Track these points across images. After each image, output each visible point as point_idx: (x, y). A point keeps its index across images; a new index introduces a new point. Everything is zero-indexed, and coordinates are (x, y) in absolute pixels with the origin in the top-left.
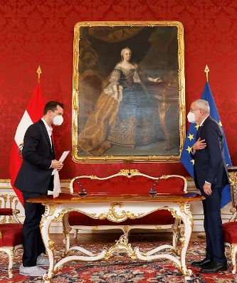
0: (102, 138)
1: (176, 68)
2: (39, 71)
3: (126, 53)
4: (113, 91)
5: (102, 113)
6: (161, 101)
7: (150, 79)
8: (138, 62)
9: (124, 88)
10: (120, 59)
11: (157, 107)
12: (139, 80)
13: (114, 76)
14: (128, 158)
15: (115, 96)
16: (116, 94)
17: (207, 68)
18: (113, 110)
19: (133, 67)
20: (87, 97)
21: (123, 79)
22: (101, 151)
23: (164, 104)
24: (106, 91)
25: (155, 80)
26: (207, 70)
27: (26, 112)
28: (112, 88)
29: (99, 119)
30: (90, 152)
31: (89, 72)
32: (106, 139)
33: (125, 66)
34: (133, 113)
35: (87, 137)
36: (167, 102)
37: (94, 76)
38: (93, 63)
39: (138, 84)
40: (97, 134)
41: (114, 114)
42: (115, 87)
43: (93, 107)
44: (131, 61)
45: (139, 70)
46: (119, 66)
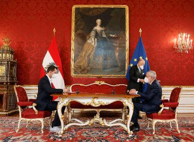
0: (86, 65)
1: (124, 30)
2: (54, 30)
3: (99, 21)
4: (92, 41)
5: (86, 52)
6: (116, 47)
7: (111, 35)
8: (105, 27)
9: (98, 40)
10: (95, 25)
12: (105, 36)
13: (93, 34)
14: (99, 76)
15: (93, 44)
16: (94, 42)
17: (140, 29)
18: (92, 51)
19: (102, 29)
20: (79, 44)
21: (97, 35)
22: (86, 71)
23: (118, 48)
24: (89, 41)
25: (114, 36)
26: (140, 31)
27: (48, 52)
28: (91, 39)
29: (85, 56)
30: (80, 72)
31: (80, 31)
32: (88, 66)
33: (98, 28)
34: (102, 52)
35: (79, 64)
36: (119, 47)
37: (82, 33)
38: (82, 27)
40: (84, 63)
42: (93, 39)
43: (82, 49)
44: (101, 26)
45: (105, 30)
46: (95, 28)
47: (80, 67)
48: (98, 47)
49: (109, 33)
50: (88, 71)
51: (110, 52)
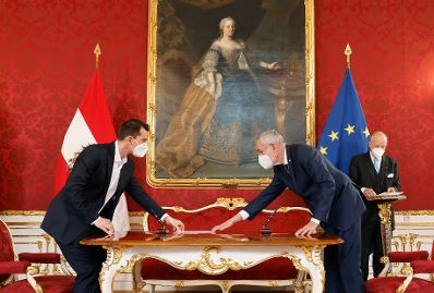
0: (190, 152)
1: (302, 49)
2: (97, 51)
3: (227, 24)
4: (207, 81)
5: (191, 114)
6: (279, 98)
7: (264, 65)
8: (245, 40)
9: (224, 77)
10: (218, 34)
11: (274, 106)
12: (246, 66)
13: (210, 60)
14: (228, 182)
15: (211, 90)
16: (213, 85)
17: (348, 48)
18: (208, 110)
19: (238, 47)
20: (169, 90)
21: (222, 64)
22: (189, 170)
23: (283, 102)
24: (198, 82)
25: (271, 66)
26: (348, 51)
27: (78, 113)
28: (206, 77)
29: (187, 124)
30: (174, 171)
31: (172, 54)
32: (198, 153)
33: (225, 44)
34: (237, 114)
35: (169, 149)
36: (288, 98)
37: (180, 59)
38: (178, 40)
39: (244, 72)
40: (184, 146)
41: (209, 116)
42: (210, 76)
43: (178, 105)
44: (234, 37)
45: (246, 50)
46: (217, 44)
47: (173, 158)
48: (226, 98)
49: (258, 59)
50: (197, 170)
51: (260, 112)
